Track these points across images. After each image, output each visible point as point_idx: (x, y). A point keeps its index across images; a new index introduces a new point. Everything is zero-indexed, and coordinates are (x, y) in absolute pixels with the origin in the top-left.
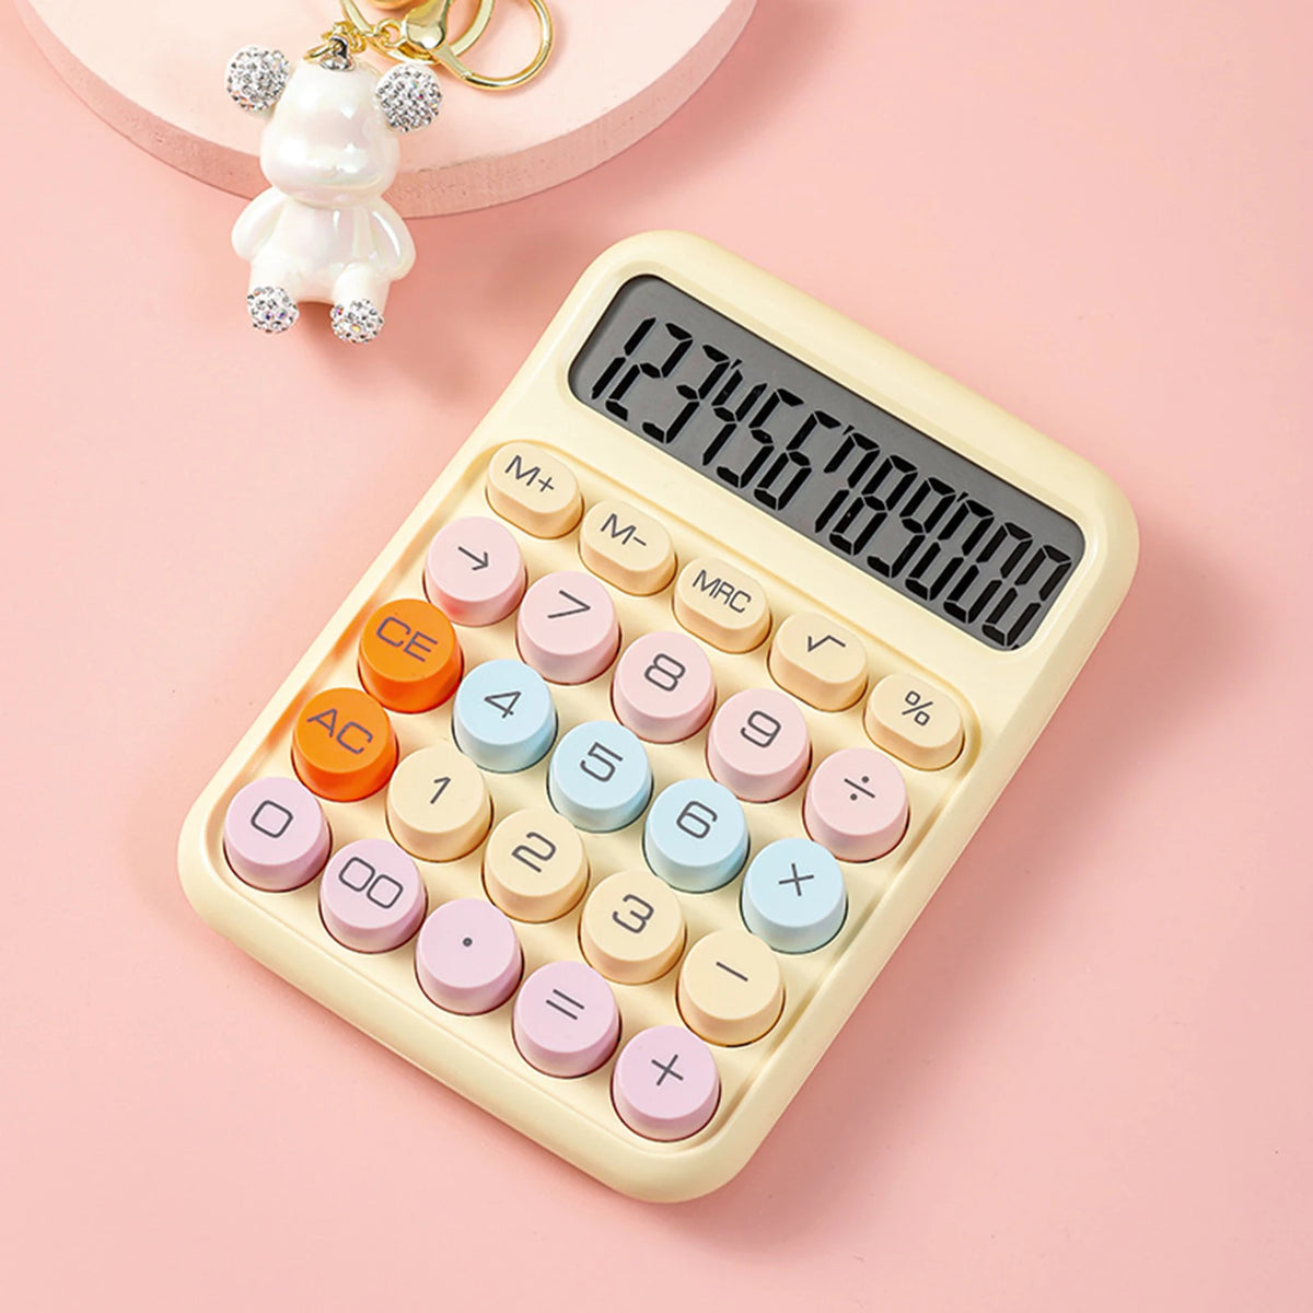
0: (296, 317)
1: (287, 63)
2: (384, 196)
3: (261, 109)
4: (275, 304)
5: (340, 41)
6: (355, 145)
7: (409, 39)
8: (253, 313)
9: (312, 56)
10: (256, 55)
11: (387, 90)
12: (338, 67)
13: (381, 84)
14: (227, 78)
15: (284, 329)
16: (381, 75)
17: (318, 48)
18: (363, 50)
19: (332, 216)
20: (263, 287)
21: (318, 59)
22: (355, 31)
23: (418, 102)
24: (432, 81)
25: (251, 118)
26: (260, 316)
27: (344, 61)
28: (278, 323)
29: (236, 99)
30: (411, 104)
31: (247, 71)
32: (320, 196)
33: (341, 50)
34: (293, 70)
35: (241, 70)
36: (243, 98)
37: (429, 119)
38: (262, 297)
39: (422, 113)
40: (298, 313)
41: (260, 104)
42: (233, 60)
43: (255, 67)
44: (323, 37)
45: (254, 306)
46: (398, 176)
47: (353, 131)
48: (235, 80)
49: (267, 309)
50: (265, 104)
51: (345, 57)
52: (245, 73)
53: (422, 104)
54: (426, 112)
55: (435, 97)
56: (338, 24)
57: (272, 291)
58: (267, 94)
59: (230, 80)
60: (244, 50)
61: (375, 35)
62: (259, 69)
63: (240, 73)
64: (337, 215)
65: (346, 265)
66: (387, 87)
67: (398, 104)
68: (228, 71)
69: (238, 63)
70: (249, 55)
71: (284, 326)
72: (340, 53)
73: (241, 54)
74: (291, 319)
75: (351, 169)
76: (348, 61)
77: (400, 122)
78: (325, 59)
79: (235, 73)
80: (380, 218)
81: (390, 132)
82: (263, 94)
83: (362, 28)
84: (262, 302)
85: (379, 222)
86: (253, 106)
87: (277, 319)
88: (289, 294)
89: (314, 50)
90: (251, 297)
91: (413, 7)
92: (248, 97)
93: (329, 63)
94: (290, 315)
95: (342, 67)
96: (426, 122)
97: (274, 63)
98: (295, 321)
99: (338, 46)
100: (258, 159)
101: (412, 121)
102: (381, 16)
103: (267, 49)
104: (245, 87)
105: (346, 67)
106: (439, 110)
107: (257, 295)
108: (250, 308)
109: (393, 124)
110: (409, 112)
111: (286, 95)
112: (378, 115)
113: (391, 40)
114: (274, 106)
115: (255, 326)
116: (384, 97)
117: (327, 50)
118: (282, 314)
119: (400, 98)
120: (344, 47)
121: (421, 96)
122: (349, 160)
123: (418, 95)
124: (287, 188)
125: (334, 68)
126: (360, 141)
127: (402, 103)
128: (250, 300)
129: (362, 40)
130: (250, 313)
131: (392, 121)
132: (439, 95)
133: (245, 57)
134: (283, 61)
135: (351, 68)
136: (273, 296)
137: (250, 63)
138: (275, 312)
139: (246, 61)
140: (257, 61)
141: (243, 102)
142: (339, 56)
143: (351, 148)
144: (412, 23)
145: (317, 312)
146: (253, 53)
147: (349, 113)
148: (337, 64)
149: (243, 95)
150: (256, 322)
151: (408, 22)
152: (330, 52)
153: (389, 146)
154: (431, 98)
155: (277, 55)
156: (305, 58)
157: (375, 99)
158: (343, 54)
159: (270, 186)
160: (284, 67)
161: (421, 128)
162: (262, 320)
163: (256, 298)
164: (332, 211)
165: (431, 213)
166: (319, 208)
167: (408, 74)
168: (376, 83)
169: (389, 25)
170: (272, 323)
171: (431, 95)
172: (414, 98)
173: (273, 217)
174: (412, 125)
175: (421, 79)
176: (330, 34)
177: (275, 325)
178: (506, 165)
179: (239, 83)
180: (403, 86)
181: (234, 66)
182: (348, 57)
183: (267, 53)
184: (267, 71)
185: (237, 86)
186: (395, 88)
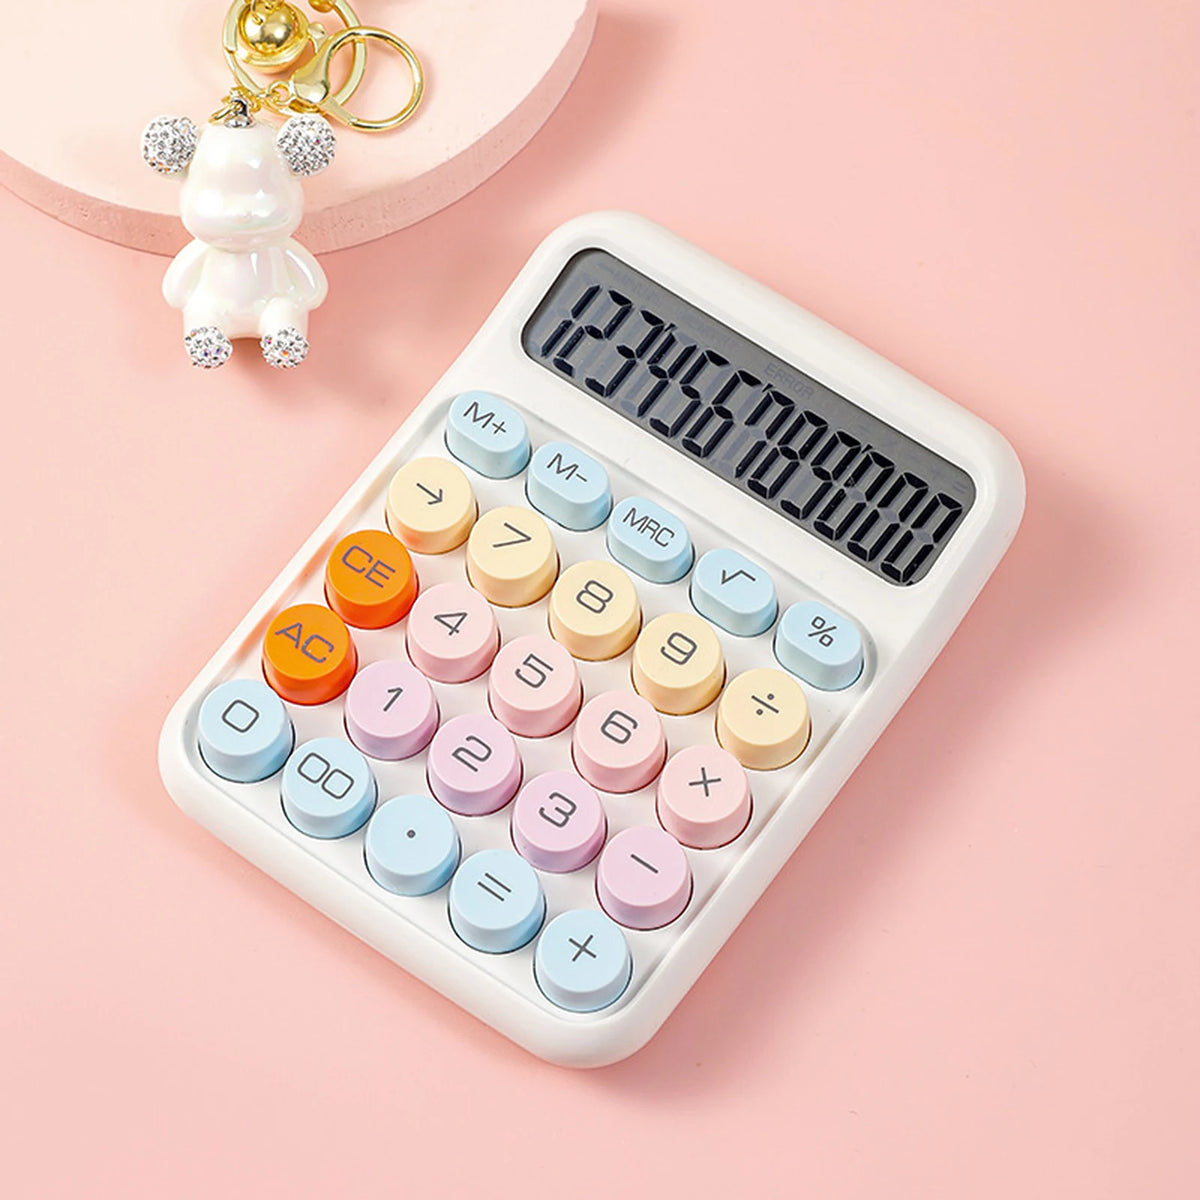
0: (230, 351)
2: (292, 236)
3: (176, 171)
4: (210, 341)
5: (240, 102)
7: (298, 96)
8: (192, 353)
9: (217, 119)
10: (166, 124)
11: (287, 140)
12: (241, 125)
13: (281, 135)
14: (143, 147)
15: (221, 364)
16: (278, 129)
17: (222, 110)
18: (259, 110)
19: (249, 257)
20: (198, 328)
21: (222, 120)
22: (250, 94)
24: (325, 127)
25: (169, 181)
26: (199, 354)
27: (246, 118)
28: (215, 358)
29: (154, 165)
30: (309, 150)
31: (160, 139)
32: (238, 241)
33: (241, 110)
34: (201, 134)
35: (154, 138)
36: (160, 163)
37: (327, 161)
38: (198, 337)
39: (321, 157)
41: (175, 167)
42: (147, 130)
43: (166, 135)
44: (223, 101)
45: (192, 346)
46: (305, 216)
48: (150, 149)
49: (204, 347)
51: (246, 115)
52: (159, 141)
54: (325, 155)
56: (234, 89)
57: (207, 330)
59: (146, 149)
60: (155, 121)
61: (268, 96)
62: (171, 134)
63: (154, 141)
64: (254, 257)
65: (268, 301)
66: (286, 137)
67: (298, 151)
68: (143, 141)
69: (152, 133)
70: (160, 124)
72: (241, 113)
73: (154, 125)
74: (226, 353)
77: (300, 166)
78: (228, 119)
79: (150, 142)
81: (294, 178)
82: (177, 158)
83: (255, 91)
84: (199, 342)
86: (169, 169)
87: (214, 355)
88: (222, 333)
89: (217, 113)
90: (188, 338)
91: (298, 68)
92: (163, 161)
93: (233, 122)
94: (225, 350)
95: (244, 124)
96: (324, 164)
97: (183, 129)
98: (229, 354)
99: (239, 106)
100: (179, 219)
101: (312, 165)
102: (269, 80)
103: (175, 118)
104: (160, 153)
105: (248, 124)
107: (195, 335)
108: (188, 349)
109: (296, 169)
110: (308, 156)
111: (197, 155)
112: (282, 163)
113: (281, 99)
114: (188, 166)
115: (195, 364)
116: (285, 145)
117: (228, 112)
118: (218, 350)
119: (300, 145)
120: (244, 107)
121: (318, 141)
122: (259, 205)
123: (314, 140)
124: (208, 238)
125: (237, 126)
127: (301, 150)
128: (188, 341)
129: (257, 101)
130: (189, 353)
131: (294, 167)
132: (333, 139)
133: (157, 127)
134: (191, 126)
135: (252, 124)
136: (208, 335)
137: (162, 131)
138: (212, 349)
139: (158, 130)
141: (160, 167)
143: (261, 194)
144: (301, 83)
145: (248, 347)
146: (163, 122)
147: (255, 164)
148: (239, 123)
149: (159, 160)
150: (195, 360)
151: (295, 82)
152: (232, 113)
155: (185, 122)
156: (210, 121)
157: (277, 149)
158: (244, 112)
159: (193, 238)
160: (192, 131)
161: (320, 170)
162: (200, 358)
163: (193, 339)
165: (335, 248)
166: (238, 253)
167: (303, 123)
168: (276, 134)
169: (278, 86)
170: (208, 360)
171: (327, 139)
172: (311, 144)
174: (313, 168)
175: (315, 126)
176: (228, 98)
177: (213, 361)
178: (398, 193)
179: (154, 150)
180: (300, 134)
181: (148, 136)
182: (249, 115)
183: (176, 121)
184: (178, 136)
185: (152, 153)
186: (294, 137)
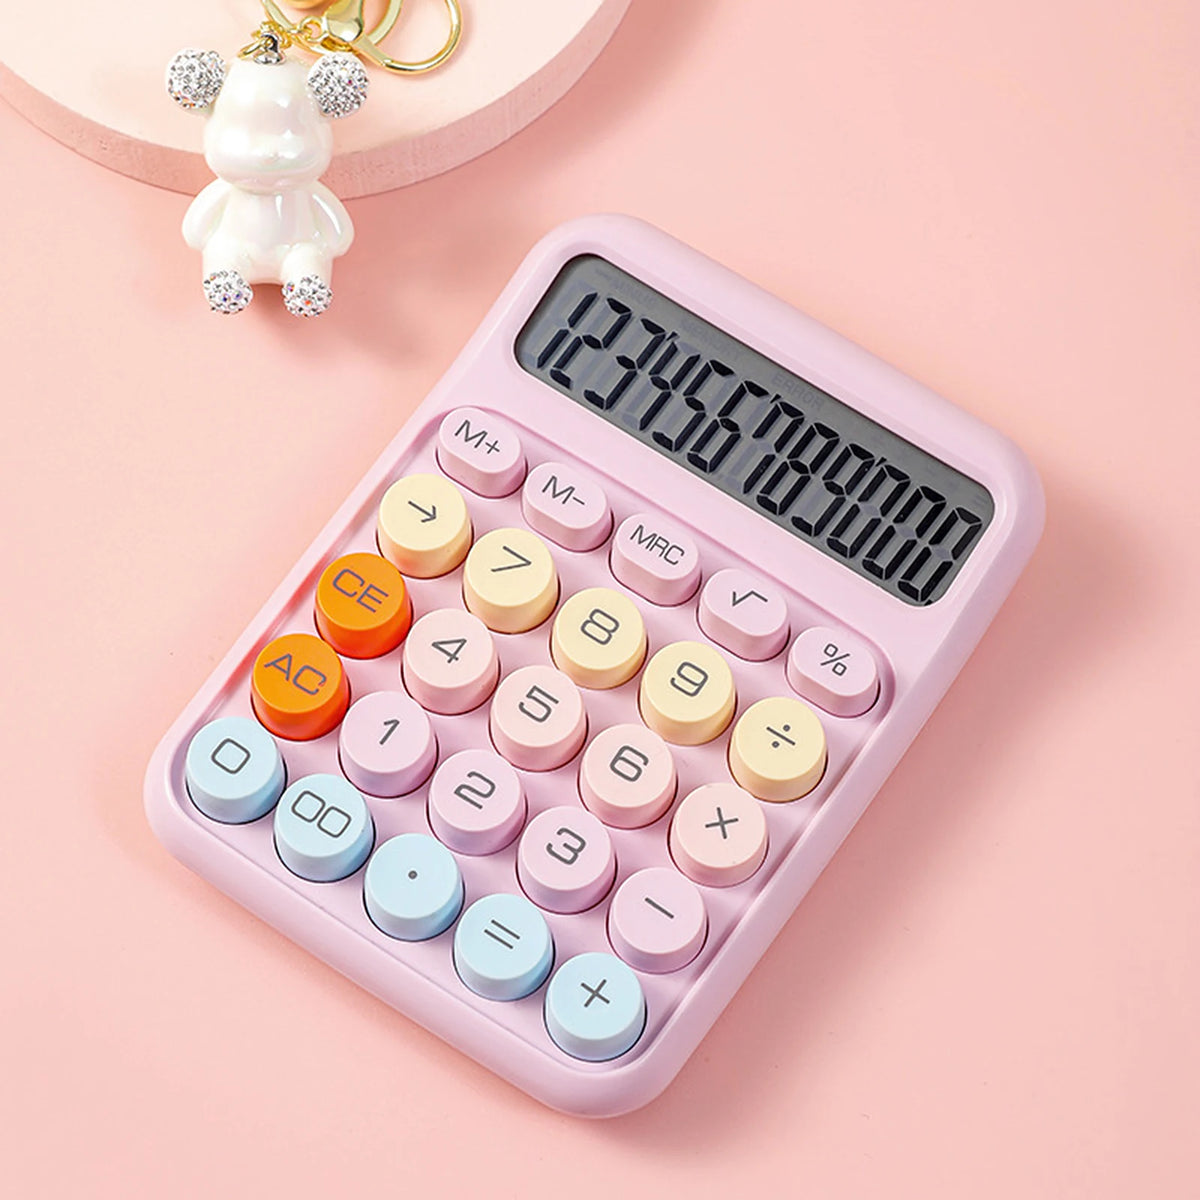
0: (251, 297)
1: (222, 62)
2: (319, 180)
3: (201, 106)
4: (230, 286)
5: (271, 37)
6: (293, 132)
7: (331, 34)
8: (211, 297)
9: (246, 54)
10: (193, 57)
11: (318, 79)
12: (270, 62)
13: (312, 74)
14: (167, 81)
15: (240, 310)
16: (309, 67)
17: (253, 44)
18: (290, 46)
19: (274, 200)
20: (218, 272)
21: (251, 55)
22: (281, 28)
23: (348, 87)
24: (358, 67)
25: (194, 116)
26: (218, 299)
27: (276, 55)
28: (235, 304)
29: (178, 99)
30: (341, 90)
31: (186, 73)
32: (263, 182)
33: (272, 45)
34: (228, 68)
35: (179, 72)
36: (185, 98)
37: (359, 103)
38: (218, 281)
39: (352, 98)
40: (251, 294)
41: (201, 102)
42: (172, 63)
43: (193, 68)
44: (254, 35)
45: (211, 290)
46: (334, 159)
47: (290, 119)
48: (175, 82)
49: (224, 291)
50: (205, 101)
51: (276, 51)
52: (184, 75)
53: (351, 90)
54: (356, 97)
55: (363, 81)
56: (265, 23)
57: (227, 275)
58: (206, 92)
59: (171, 82)
60: (181, 53)
61: (300, 32)
62: (197, 68)
63: (179, 75)
64: (279, 200)
65: (291, 247)
66: (318, 76)
67: (329, 91)
68: (168, 74)
69: (177, 66)
70: (187, 57)
71: (241, 307)
72: (271, 49)
73: (180, 57)
74: (246, 299)
75: (290, 155)
76: (279, 55)
77: (330, 108)
78: (257, 55)
79: (176, 75)
80: (318, 199)
81: (324, 119)
82: (203, 92)
83: (286, 26)
84: (218, 286)
85: (319, 204)
86: (194, 105)
87: (233, 301)
88: (243, 277)
89: (248, 47)
90: (207, 282)
91: (330, 4)
92: (189, 96)
93: (262, 58)
94: (245, 296)
95: (274, 61)
96: (356, 106)
97: (210, 63)
98: (249, 300)
99: (269, 42)
100: (202, 157)
101: (343, 106)
102: (300, 16)
103: (203, 51)
104: (185, 87)
105: (278, 60)
106: (367, 94)
107: (215, 278)
108: (206, 293)
109: (326, 110)
110: (339, 98)
111: (224, 91)
112: (311, 103)
113: (313, 36)
114: (214, 102)
115: (213, 309)
116: (316, 85)
117: (258, 47)
118: (238, 296)
119: (331, 85)
120: (275, 43)
121: (350, 82)
122: (287, 146)
123: (347, 81)
124: (231, 178)
125: (267, 62)
126: (297, 129)
127: (332, 90)
128: (206, 285)
129: (288, 37)
130: (208, 297)
131: (325, 107)
132: (366, 80)
133: (183, 59)
134: (219, 61)
135: (282, 61)
136: (228, 279)
137: (188, 64)
138: (231, 294)
139: (184, 63)
140: (195, 62)
141: (185, 101)
142: (272, 52)
143: (288, 135)
144: (333, 19)
145: (269, 293)
146: (190, 55)
147: (284, 103)
148: (269, 59)
149: (183, 94)
150: (214, 305)
151: (328, 18)
152: (262, 49)
153: (323, 129)
154: (358, 83)
155: (213, 55)
156: (239, 56)
157: (307, 88)
158: (274, 48)
159: (217, 178)
160: (220, 66)
161: (351, 112)
162: (219, 303)
163: (212, 283)
164: (275, 196)
165: (362, 194)
166: (262, 194)
167: (336, 62)
168: (307, 73)
169: (311, 22)
170: (228, 305)
171: (360, 80)
172: (343, 84)
173: (221, 205)
174: (343, 110)
175: (348, 66)
176: (259, 32)
177: (232, 307)
178: (432, 141)
179: (180, 84)
180: (332, 73)
181: (173, 69)
182: (279, 51)
183: (203, 54)
184: (205, 70)
185: (178, 87)
186: (325, 76)
